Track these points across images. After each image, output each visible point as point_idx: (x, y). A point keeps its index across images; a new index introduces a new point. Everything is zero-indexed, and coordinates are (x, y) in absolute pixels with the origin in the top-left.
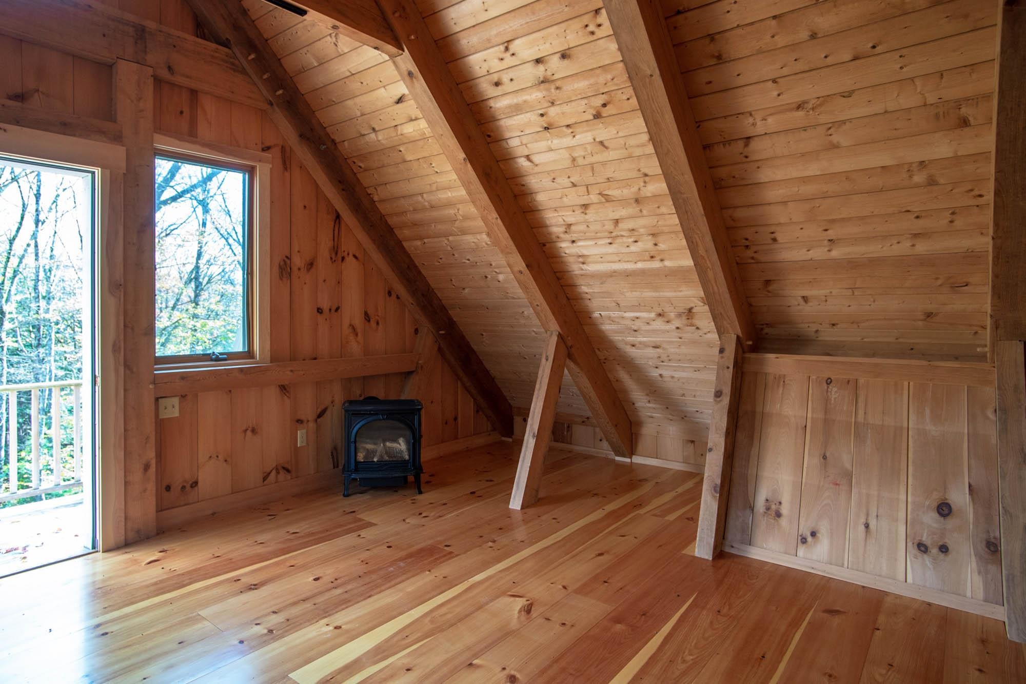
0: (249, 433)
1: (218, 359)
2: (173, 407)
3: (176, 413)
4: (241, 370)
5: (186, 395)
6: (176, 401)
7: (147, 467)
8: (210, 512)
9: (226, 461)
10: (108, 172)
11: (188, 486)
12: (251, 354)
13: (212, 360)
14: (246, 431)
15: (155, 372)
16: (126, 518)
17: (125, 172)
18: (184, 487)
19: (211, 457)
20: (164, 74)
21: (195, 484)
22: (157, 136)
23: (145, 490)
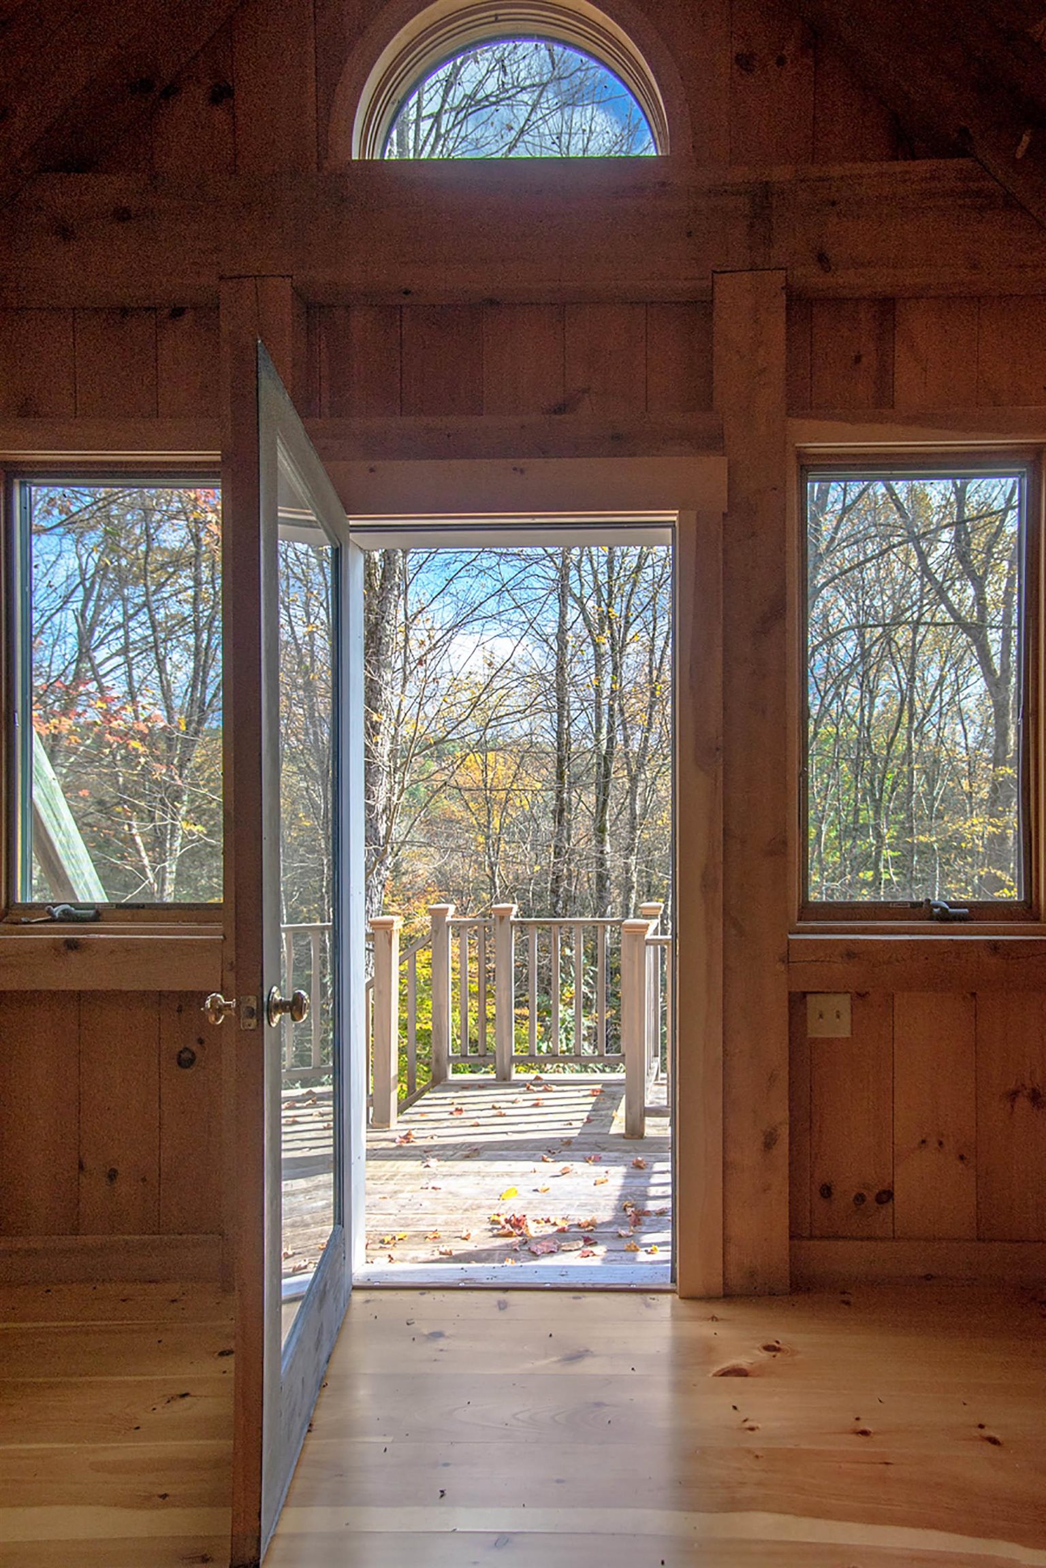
0: (1023, 1103)
1: (944, 917)
2: (838, 1017)
3: (844, 1031)
4: (994, 947)
5: (867, 993)
6: (843, 1003)
7: (769, 1142)
8: (920, 1271)
9: (962, 1158)
10: (692, 515)
11: (870, 1197)
12: (1034, 909)
13: (931, 918)
14: (1013, 1095)
15: (791, 937)
16: (726, 1240)
17: (726, 510)
18: (860, 1198)
19: (923, 1142)
20: (810, 276)
21: (885, 1196)
22: (795, 423)
23: (766, 1189)
